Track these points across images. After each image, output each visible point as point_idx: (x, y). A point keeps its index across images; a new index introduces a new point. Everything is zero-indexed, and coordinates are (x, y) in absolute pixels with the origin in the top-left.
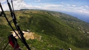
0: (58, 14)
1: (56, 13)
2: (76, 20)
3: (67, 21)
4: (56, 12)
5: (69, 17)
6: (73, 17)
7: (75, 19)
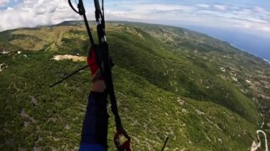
0: (173, 33)
1: (164, 30)
2: (224, 50)
3: (196, 51)
4: (166, 27)
5: (203, 41)
6: (218, 41)
7: (222, 46)
